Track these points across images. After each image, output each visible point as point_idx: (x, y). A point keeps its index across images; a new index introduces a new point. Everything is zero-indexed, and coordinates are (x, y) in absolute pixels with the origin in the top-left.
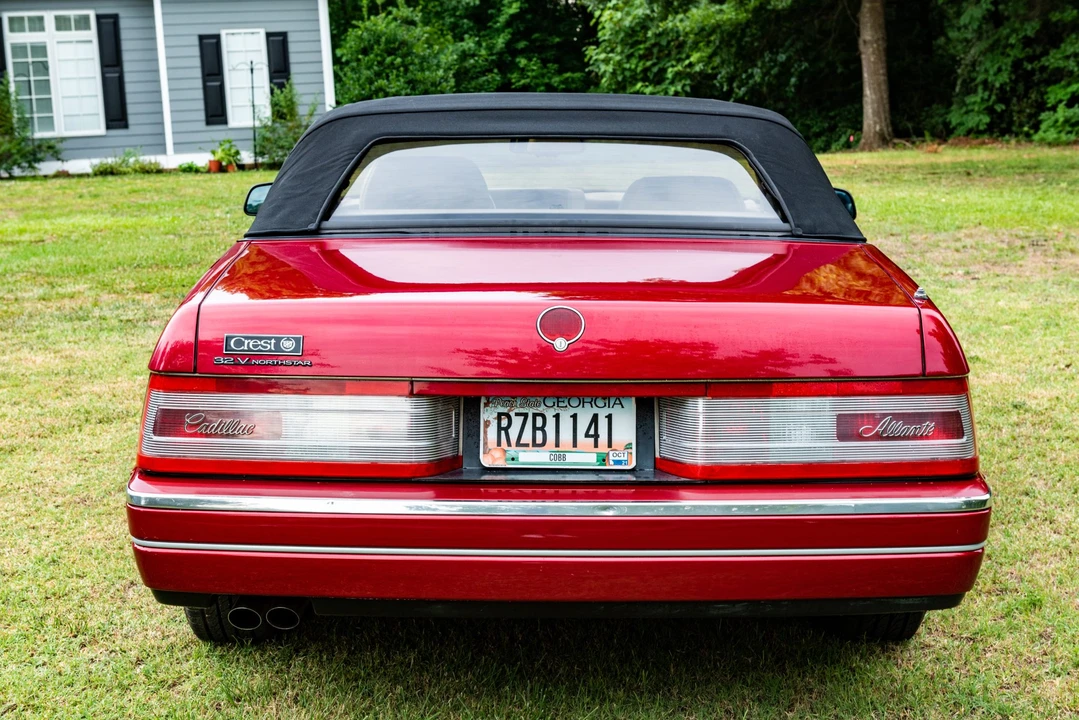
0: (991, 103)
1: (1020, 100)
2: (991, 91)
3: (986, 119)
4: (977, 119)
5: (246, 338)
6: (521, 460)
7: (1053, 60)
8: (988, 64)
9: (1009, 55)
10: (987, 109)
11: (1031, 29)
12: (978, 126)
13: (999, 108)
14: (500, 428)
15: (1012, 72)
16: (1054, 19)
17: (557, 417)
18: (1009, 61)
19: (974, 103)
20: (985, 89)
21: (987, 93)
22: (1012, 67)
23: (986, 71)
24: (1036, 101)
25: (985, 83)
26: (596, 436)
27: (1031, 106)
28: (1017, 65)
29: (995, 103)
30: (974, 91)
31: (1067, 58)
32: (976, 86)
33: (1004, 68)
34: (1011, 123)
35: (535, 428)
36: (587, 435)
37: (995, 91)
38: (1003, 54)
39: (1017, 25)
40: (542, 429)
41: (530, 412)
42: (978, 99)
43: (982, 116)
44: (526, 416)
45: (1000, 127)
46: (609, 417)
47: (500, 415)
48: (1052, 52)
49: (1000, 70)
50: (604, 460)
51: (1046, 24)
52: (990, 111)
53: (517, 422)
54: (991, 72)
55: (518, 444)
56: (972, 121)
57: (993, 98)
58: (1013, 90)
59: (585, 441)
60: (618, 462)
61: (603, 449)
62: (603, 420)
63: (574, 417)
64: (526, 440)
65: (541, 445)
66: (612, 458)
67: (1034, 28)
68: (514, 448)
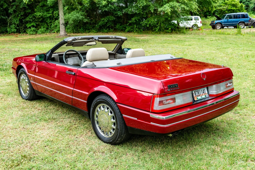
0: (16, 27)
1: (21, 26)
2: (15, 25)
3: (16, 30)
4: (14, 30)
5: (171, 85)
6: (198, 98)
7: (27, 19)
8: (14, 20)
9: (18, 18)
10: (15, 28)
11: (22, 13)
12: (14, 31)
13: (18, 28)
14: (195, 94)
15: (19, 21)
16: (27, 12)
17: (200, 91)
18: (18, 19)
19: (12, 27)
20: (14, 24)
22: (19, 20)
23: (14, 21)
24: (24, 26)
25: (14, 23)
26: (204, 93)
27: (23, 27)
28: (20, 20)
29: (17, 27)
30: (12, 25)
32: (12, 24)
33: (17, 20)
34: (20, 30)
35: (198, 93)
37: (16, 25)
38: (17, 18)
39: (20, 13)
40: (199, 93)
41: (197, 90)
42: (13, 26)
43: (14, 29)
44: (197, 91)
45: (18, 31)
46: (204, 89)
47: (195, 92)
48: (27, 18)
49: (17, 21)
50: (205, 96)
51: (25, 12)
52: (16, 28)
53: (196, 92)
54: (15, 21)
55: (197, 96)
56: (13, 30)
57: (16, 26)
58: (20, 25)
59: (203, 94)
60: (207, 96)
61: (205, 94)
62: (204, 90)
63: (201, 90)
64: (198, 95)
65: (199, 96)
66: (206, 96)
67: (23, 13)
68: (197, 97)
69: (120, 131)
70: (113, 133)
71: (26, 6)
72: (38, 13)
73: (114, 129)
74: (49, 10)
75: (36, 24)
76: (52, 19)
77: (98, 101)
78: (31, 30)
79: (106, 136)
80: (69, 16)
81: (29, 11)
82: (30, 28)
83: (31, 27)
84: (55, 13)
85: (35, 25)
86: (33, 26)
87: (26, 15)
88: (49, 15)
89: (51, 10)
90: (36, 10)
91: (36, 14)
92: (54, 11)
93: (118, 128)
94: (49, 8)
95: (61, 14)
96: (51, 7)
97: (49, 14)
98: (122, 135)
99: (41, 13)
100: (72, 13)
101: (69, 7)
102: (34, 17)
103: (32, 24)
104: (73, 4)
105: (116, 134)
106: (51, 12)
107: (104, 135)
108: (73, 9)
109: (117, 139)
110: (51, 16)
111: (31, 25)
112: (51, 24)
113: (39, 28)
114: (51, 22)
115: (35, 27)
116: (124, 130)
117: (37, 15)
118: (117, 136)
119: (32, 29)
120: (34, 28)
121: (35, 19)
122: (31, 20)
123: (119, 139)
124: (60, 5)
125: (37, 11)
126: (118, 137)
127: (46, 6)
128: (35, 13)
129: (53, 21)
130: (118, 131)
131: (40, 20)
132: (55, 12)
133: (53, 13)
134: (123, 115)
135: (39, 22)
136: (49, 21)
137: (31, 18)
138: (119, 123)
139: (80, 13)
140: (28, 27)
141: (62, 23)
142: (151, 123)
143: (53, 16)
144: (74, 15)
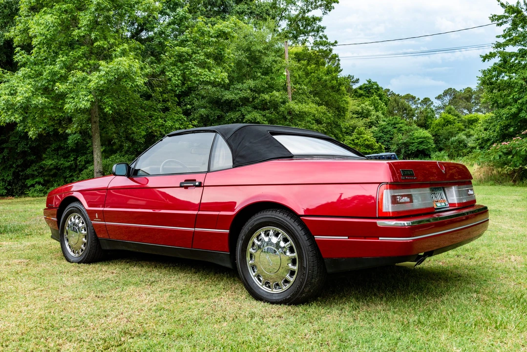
0: (5, 186)
1: (16, 185)
2: (5, 182)
3: (6, 191)
5: (404, 171)
6: (437, 206)
7: (29, 171)
8: (4, 174)
9: (10, 171)
10: (5, 188)
11: (19, 162)
12: (2, 194)
13: (9, 187)
15: (12, 176)
16: (28, 159)
17: (437, 194)
18: (12, 172)
20: (3, 182)
21: (4, 183)
23: (3, 176)
24: (21, 185)
25: (3, 180)
26: (442, 198)
27: (20, 187)
28: (14, 173)
29: (7, 186)
31: (34, 171)
33: (10, 174)
34: (13, 192)
37: (7, 182)
38: (8, 170)
39: (15, 161)
40: (436, 197)
41: (433, 192)
42: (1, 184)
43: (3, 190)
45: (10, 194)
46: (441, 193)
48: (28, 169)
49: (8, 175)
51: (25, 160)
52: (6, 188)
53: (433, 195)
54: (6, 176)
57: (7, 184)
58: (13, 182)
60: (447, 205)
61: (444, 202)
64: (436, 200)
65: (438, 201)
67: (21, 162)
68: (436, 203)
69: (309, 271)
70: (292, 280)
71: (27, 148)
72: (48, 161)
73: (292, 273)
74: (69, 155)
75: (44, 180)
76: (73, 170)
77: (256, 223)
78: (35, 190)
79: (275, 291)
80: (107, 163)
81: (33, 157)
82: (33, 186)
83: (35, 184)
84: (81, 160)
85: (42, 181)
86: (39, 183)
87: (26, 165)
88: (69, 163)
89: (72, 155)
90: (44, 156)
91: (44, 162)
92: (78, 156)
93: (305, 266)
94: (69, 152)
95: (98, 155)
96: (73, 150)
97: (69, 161)
98: (313, 280)
99: (53, 160)
100: (113, 156)
101: (105, 149)
102: (41, 167)
103: (37, 180)
104: (113, 143)
105: (301, 280)
106: (72, 159)
107: (271, 290)
108: (113, 152)
109: (304, 289)
110: (72, 165)
111: (35, 181)
112: (71, 179)
113: (49, 186)
114: (72, 176)
115: (43, 185)
116: (316, 268)
117: (46, 165)
118: (302, 283)
119: (38, 187)
120: (41, 186)
121: (43, 171)
122: (36, 173)
123: (306, 290)
124: (96, 140)
125: (47, 157)
126: (304, 284)
127: (64, 149)
128: (43, 160)
129: (76, 173)
130: (305, 272)
131: (52, 173)
132: (79, 159)
133: (75, 159)
134: (314, 238)
135: (49, 175)
136: (68, 174)
137: (36, 170)
138: (307, 256)
139: (127, 157)
140: (29, 184)
141: (97, 171)
142: (380, 238)
143: (76, 166)
144: (117, 160)
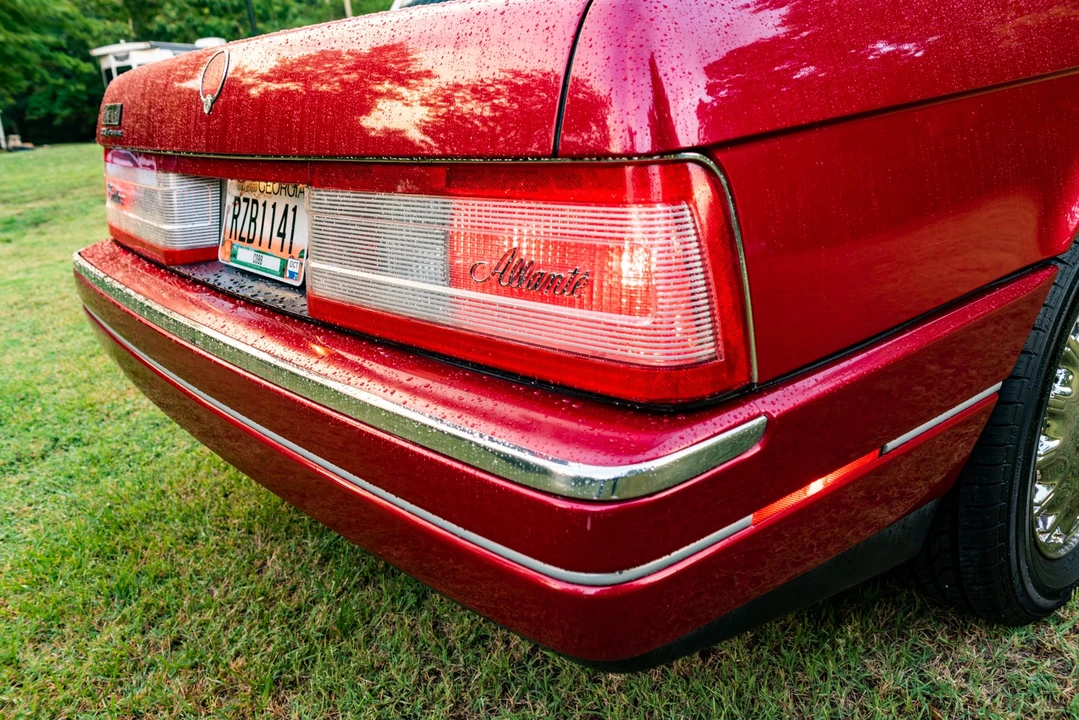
6: (239, 258)
14: (234, 216)
17: (264, 205)
26: (284, 235)
36: (279, 235)
40: (253, 220)
41: (251, 196)
44: (247, 200)
46: (295, 210)
47: (235, 199)
50: (283, 270)
53: (244, 205)
55: (242, 239)
59: (277, 240)
60: (292, 275)
61: (285, 255)
62: (290, 214)
63: (274, 206)
64: (245, 235)
65: (250, 241)
66: (289, 268)
68: (237, 242)
